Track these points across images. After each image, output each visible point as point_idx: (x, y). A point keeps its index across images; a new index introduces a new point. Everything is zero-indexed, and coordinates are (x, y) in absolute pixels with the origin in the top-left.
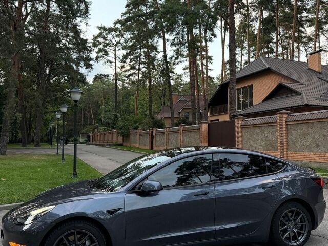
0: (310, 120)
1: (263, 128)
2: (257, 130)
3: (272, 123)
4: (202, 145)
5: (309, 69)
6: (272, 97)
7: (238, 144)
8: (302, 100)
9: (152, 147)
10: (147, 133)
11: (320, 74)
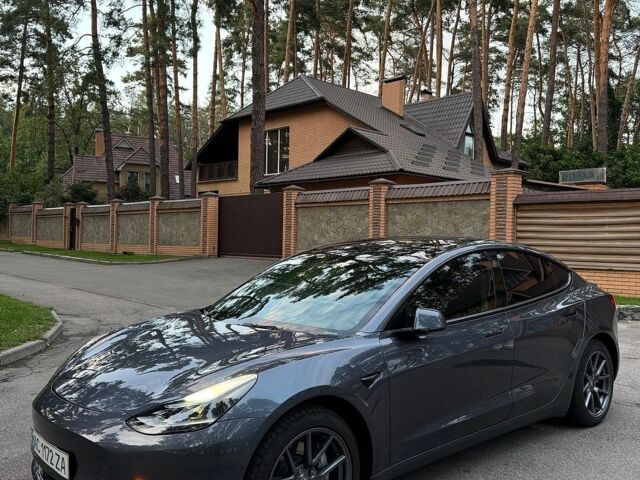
0: (431, 197)
1: (341, 209)
2: (327, 213)
3: (358, 200)
4: (205, 241)
5: (383, 108)
6: (331, 152)
7: (288, 239)
8: (391, 162)
9: (72, 245)
10: (60, 214)
11: (401, 118)
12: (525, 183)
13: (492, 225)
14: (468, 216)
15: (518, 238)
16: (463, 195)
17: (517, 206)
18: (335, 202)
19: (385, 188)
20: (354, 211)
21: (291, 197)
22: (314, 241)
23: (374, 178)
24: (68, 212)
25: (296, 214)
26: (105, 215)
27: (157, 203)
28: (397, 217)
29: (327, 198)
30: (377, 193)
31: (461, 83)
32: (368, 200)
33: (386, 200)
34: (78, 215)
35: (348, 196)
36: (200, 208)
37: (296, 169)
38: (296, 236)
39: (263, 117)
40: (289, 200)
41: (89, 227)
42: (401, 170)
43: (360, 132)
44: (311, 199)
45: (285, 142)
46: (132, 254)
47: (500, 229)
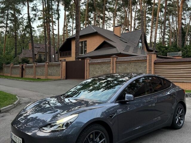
0: (129, 61)
1: (102, 65)
2: (98, 66)
3: (108, 62)
4: (62, 75)
5: (115, 35)
6: (99, 48)
7: (87, 74)
8: (117, 50)
9: (22, 76)
10: (19, 67)
11: (120, 37)
12: (157, 57)
13: (148, 69)
14: (140, 66)
15: (155, 73)
16: (139, 60)
17: (155, 63)
18: (101, 63)
19: (115, 59)
20: (106, 65)
21: (87, 61)
22: (94, 74)
23: (112, 56)
24: (21, 66)
25: (89, 66)
26: (32, 67)
27: (47, 63)
28: (119, 67)
29: (98, 61)
30: (113, 60)
31: (138, 27)
32: (110, 62)
33: (116, 62)
34: (24, 67)
35: (104, 61)
36: (60, 65)
37: (89, 53)
38: (89, 73)
39: (79, 38)
40: (87, 62)
41: (27, 71)
42: (120, 53)
43: (108, 42)
44: (93, 62)
45: (86, 45)
46: (40, 79)
47: (150, 70)
